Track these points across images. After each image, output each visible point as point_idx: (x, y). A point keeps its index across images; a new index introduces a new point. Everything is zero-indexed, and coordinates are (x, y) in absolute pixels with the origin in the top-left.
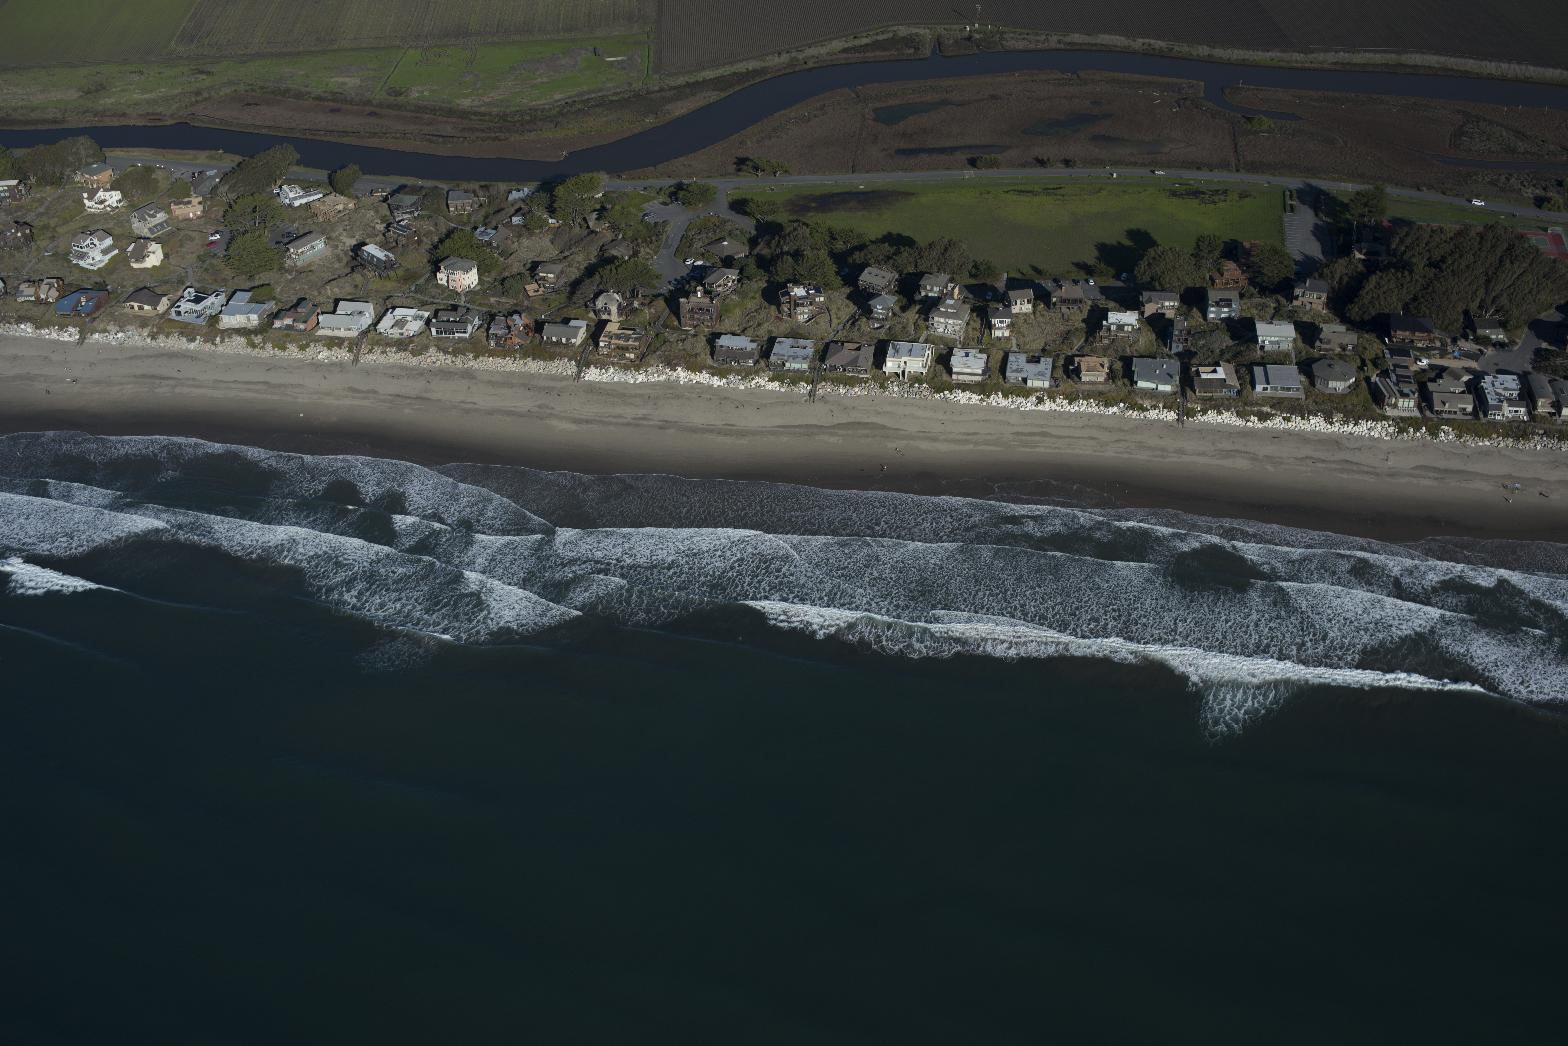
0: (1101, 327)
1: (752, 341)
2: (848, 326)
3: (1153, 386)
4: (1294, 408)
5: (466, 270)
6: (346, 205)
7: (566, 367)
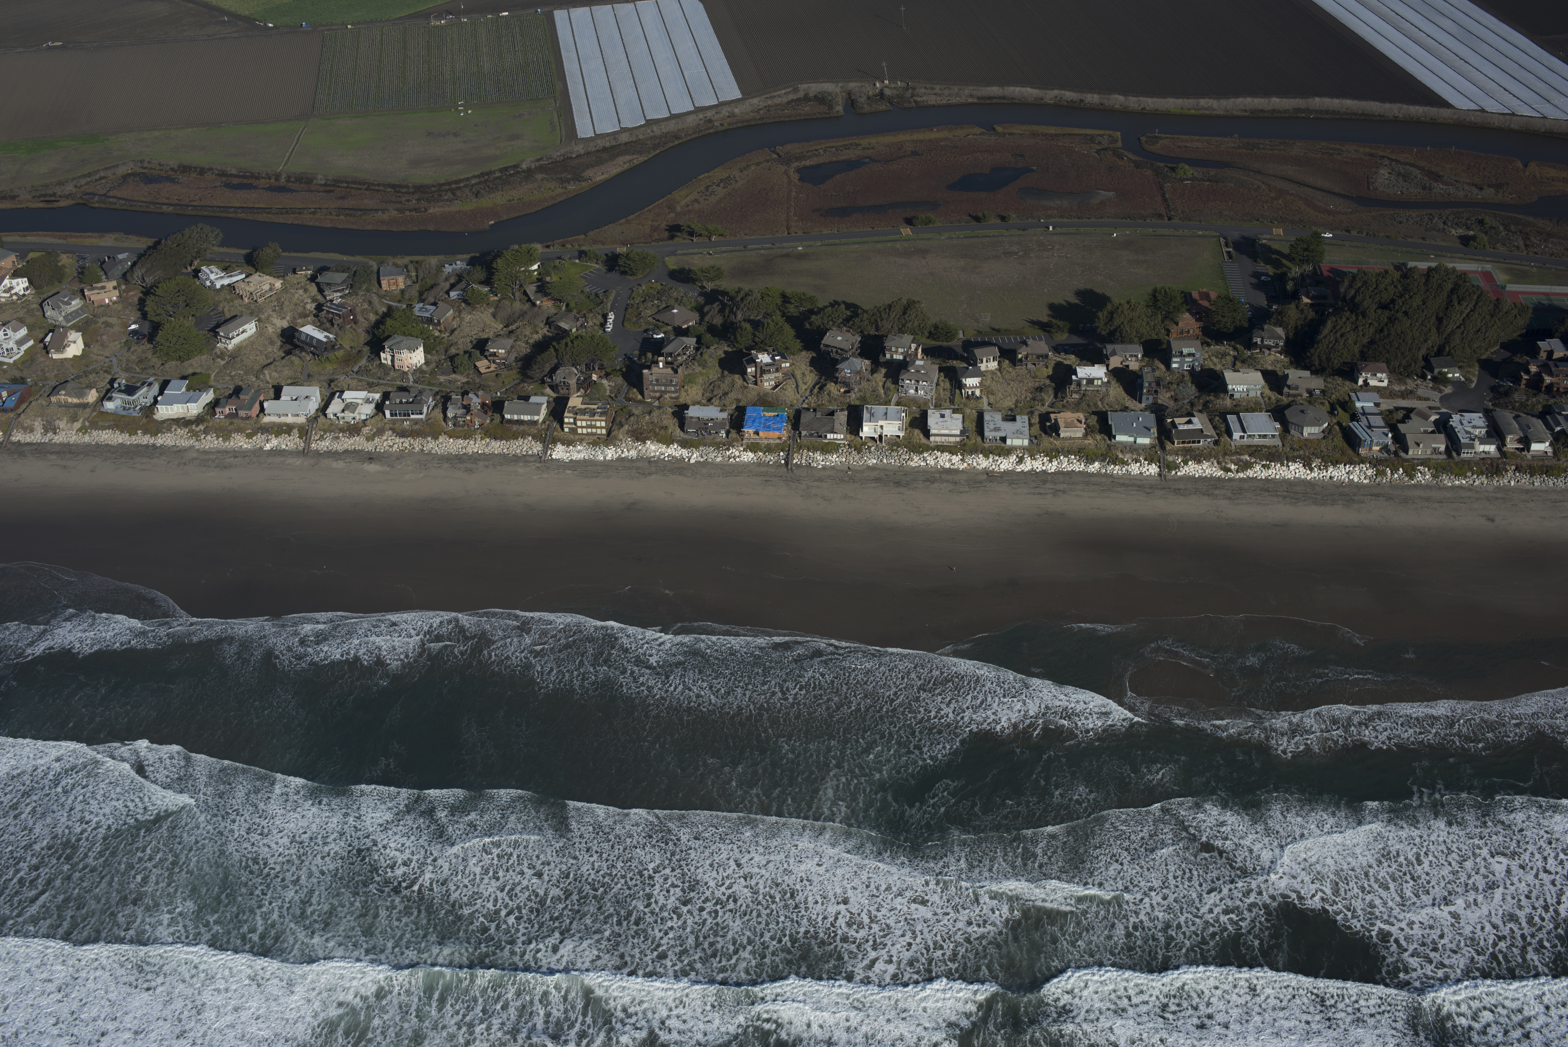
0: (1070, 382)
1: (721, 411)
2: (816, 390)
3: (1132, 439)
4: (1271, 456)
5: (412, 349)
6: (272, 285)
7: (529, 446)
